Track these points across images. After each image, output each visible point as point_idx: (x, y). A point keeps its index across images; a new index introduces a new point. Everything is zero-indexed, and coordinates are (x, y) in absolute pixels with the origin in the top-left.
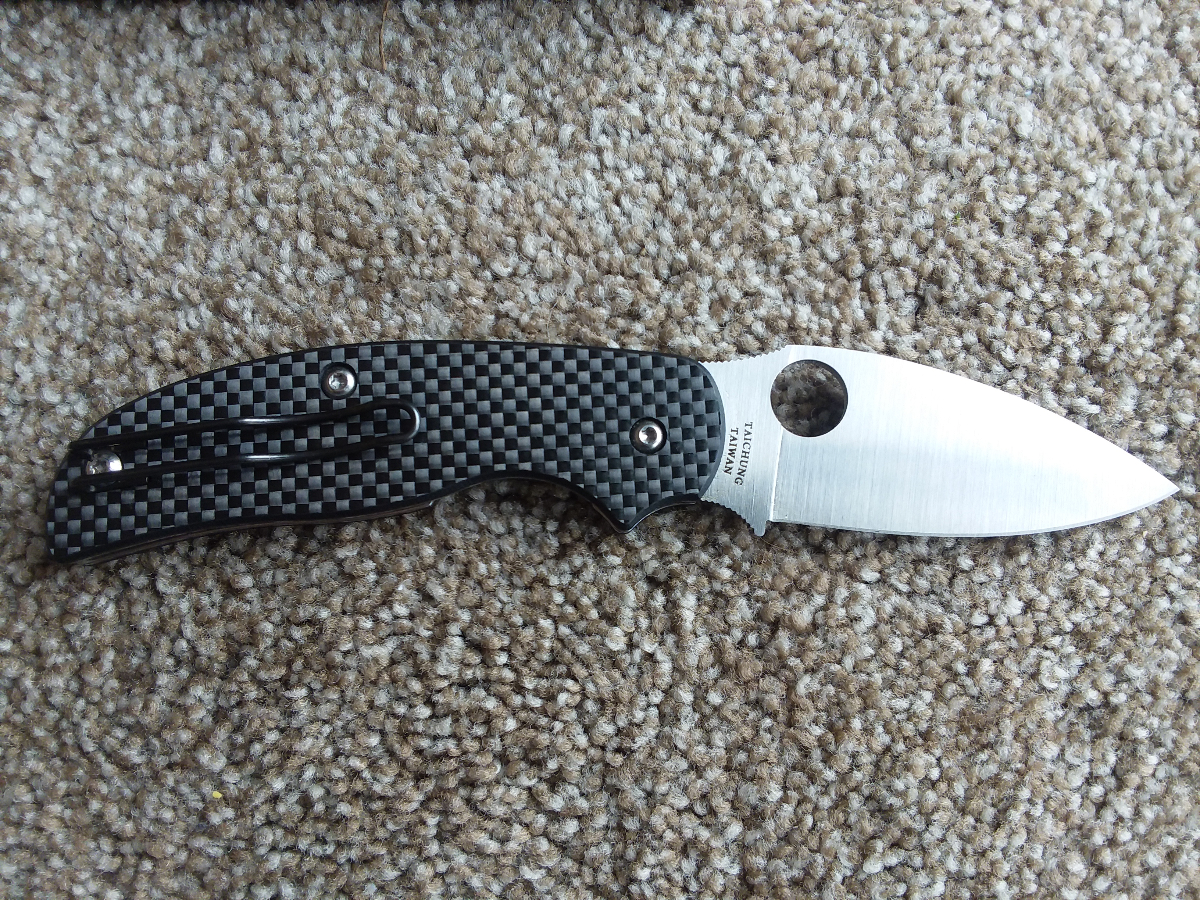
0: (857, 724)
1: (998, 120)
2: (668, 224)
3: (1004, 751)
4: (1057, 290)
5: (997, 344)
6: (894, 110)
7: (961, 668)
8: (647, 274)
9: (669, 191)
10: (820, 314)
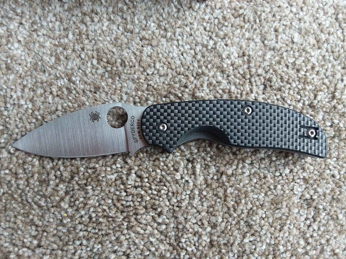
0: (243, 201)
1: (289, 37)
2: (196, 62)
3: (283, 210)
4: (302, 85)
5: (286, 98)
6: (260, 33)
7: (272, 187)
8: (190, 75)
9: (197, 52)
10: (237, 88)
